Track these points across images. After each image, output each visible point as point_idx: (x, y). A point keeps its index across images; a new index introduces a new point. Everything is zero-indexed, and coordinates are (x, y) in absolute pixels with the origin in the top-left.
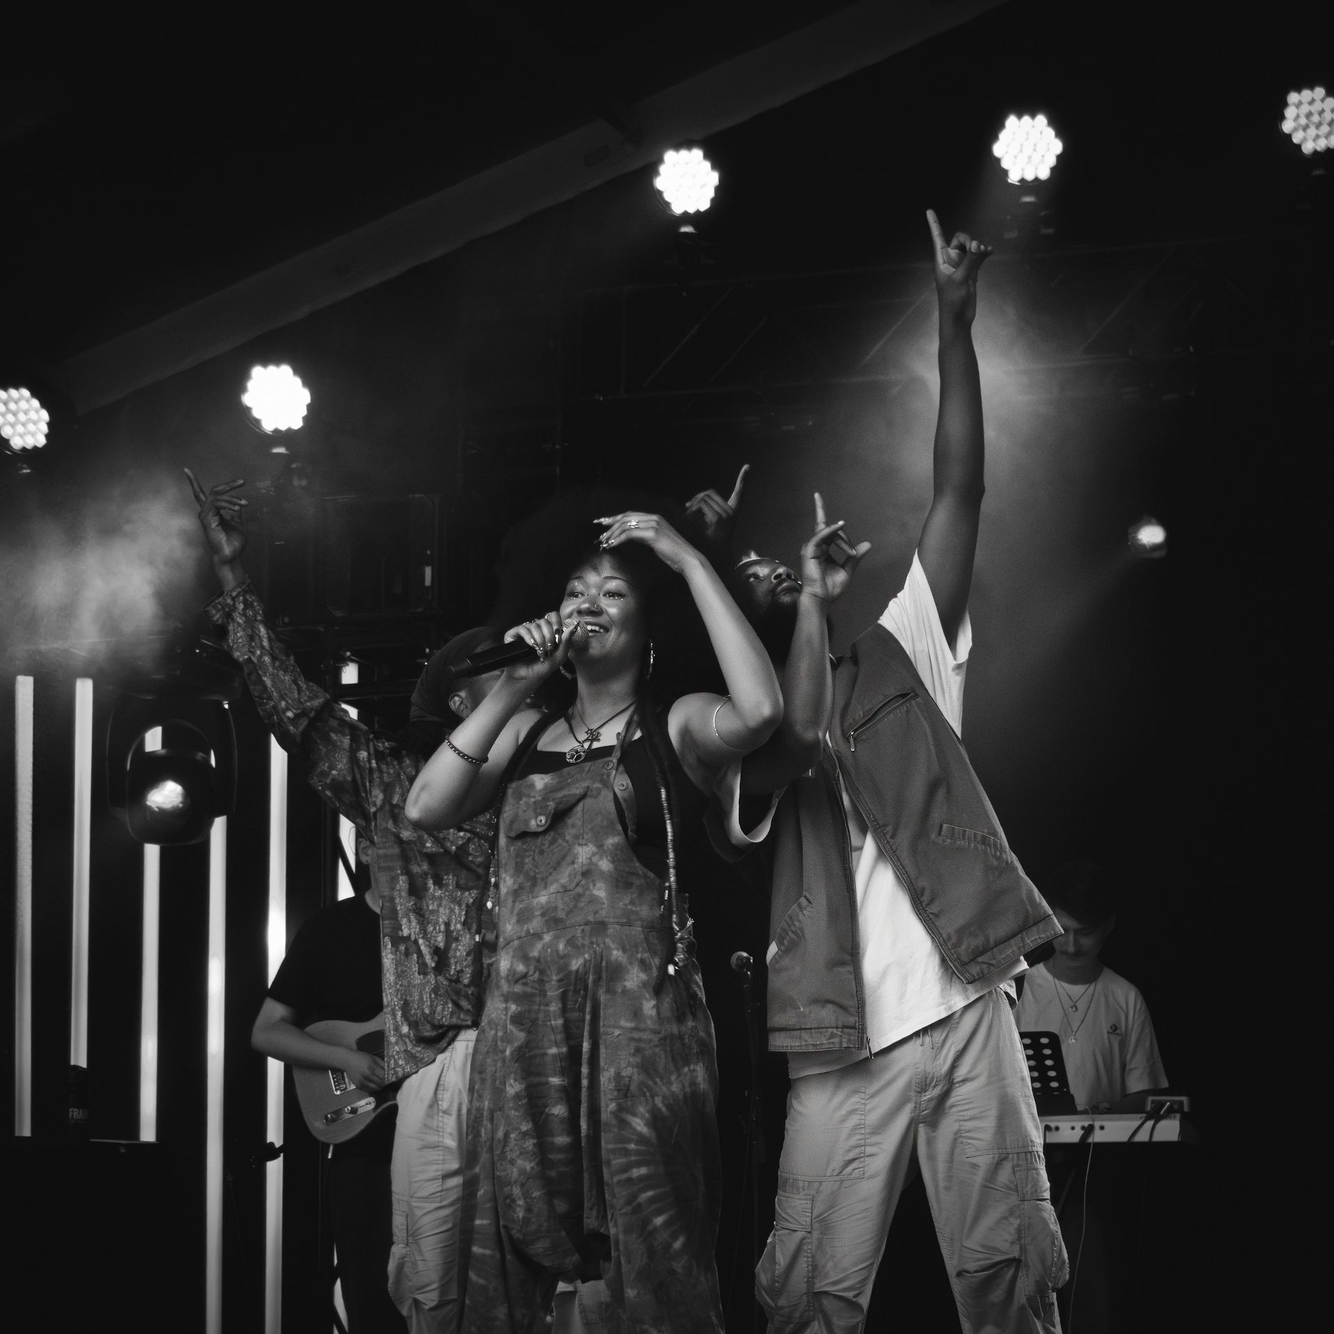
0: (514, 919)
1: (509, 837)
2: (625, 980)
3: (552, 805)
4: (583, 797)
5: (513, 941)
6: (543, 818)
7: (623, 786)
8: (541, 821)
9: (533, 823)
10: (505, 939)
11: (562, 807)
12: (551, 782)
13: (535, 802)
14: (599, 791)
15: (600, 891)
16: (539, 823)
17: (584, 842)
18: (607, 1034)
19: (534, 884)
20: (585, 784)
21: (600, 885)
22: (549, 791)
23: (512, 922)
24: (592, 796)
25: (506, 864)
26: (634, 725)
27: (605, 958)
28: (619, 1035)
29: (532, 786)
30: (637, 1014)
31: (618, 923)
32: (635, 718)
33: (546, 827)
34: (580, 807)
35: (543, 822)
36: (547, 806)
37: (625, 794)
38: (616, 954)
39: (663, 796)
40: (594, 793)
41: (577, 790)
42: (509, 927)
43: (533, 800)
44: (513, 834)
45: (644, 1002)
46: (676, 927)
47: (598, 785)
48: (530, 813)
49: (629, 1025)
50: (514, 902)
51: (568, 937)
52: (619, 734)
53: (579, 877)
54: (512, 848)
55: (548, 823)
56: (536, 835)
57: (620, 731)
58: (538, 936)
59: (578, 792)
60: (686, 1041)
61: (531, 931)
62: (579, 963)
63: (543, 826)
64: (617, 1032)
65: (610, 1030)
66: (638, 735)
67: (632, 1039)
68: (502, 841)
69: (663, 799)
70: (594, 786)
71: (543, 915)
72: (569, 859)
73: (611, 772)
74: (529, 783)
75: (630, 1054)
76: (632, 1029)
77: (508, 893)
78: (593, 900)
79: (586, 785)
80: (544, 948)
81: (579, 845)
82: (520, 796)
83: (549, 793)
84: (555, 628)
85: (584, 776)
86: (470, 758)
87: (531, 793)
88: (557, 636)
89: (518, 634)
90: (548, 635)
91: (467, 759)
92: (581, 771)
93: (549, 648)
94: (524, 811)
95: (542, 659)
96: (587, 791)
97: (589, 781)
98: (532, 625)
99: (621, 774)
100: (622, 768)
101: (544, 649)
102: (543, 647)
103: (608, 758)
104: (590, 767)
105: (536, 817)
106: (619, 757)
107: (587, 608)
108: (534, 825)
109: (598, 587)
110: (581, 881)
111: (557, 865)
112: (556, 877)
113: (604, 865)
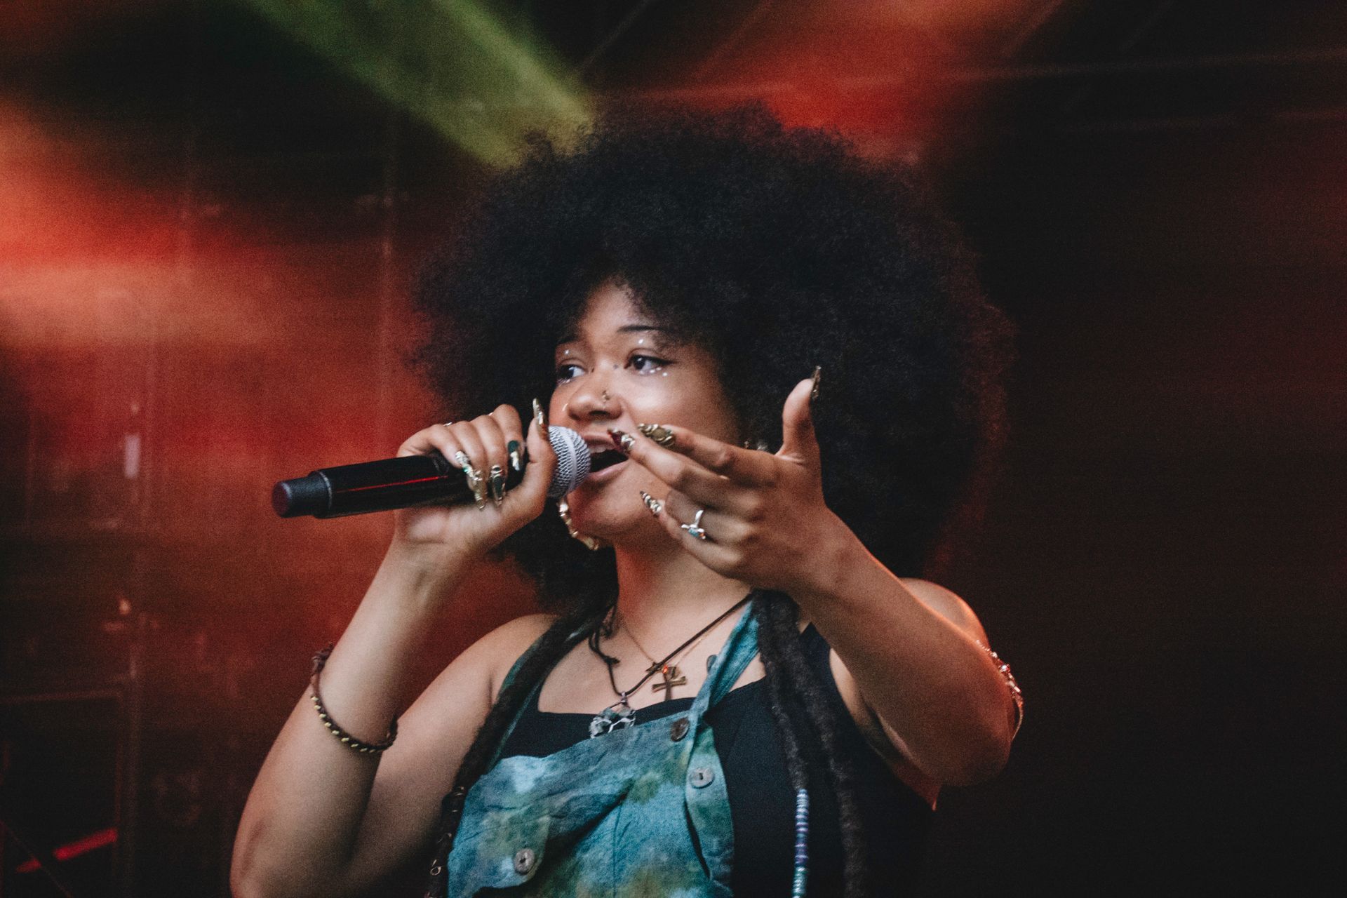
3: (546, 823)
4: (619, 800)
6: (528, 855)
7: (702, 778)
8: (523, 861)
9: (507, 865)
12: (549, 774)
13: (512, 821)
14: (652, 788)
20: (623, 775)
22: (544, 794)
24: (637, 799)
29: (506, 785)
32: (754, 624)
33: (532, 874)
34: (612, 818)
35: (527, 862)
36: (536, 826)
37: (706, 798)
39: (802, 809)
40: (643, 792)
41: (606, 787)
43: (506, 816)
47: (654, 775)
48: (503, 845)
52: (713, 659)
55: (539, 861)
56: (510, 895)
57: (717, 654)
59: (609, 791)
63: (525, 873)
66: (753, 673)
69: (799, 817)
70: (644, 778)
73: (684, 744)
74: (499, 778)
79: (627, 776)
82: (484, 810)
83: (543, 797)
84: (510, 437)
85: (624, 756)
86: (352, 741)
87: (507, 801)
88: (514, 455)
89: (429, 444)
90: (492, 449)
91: (350, 743)
92: (618, 747)
93: (496, 474)
94: (489, 841)
95: (478, 497)
96: (628, 789)
97: (634, 767)
98: (460, 427)
99: (707, 750)
100: (708, 737)
101: (486, 473)
102: (484, 472)
103: (678, 714)
104: (640, 734)
105: (514, 856)
106: (704, 711)
107: (588, 404)
108: (509, 870)
109: (612, 352)
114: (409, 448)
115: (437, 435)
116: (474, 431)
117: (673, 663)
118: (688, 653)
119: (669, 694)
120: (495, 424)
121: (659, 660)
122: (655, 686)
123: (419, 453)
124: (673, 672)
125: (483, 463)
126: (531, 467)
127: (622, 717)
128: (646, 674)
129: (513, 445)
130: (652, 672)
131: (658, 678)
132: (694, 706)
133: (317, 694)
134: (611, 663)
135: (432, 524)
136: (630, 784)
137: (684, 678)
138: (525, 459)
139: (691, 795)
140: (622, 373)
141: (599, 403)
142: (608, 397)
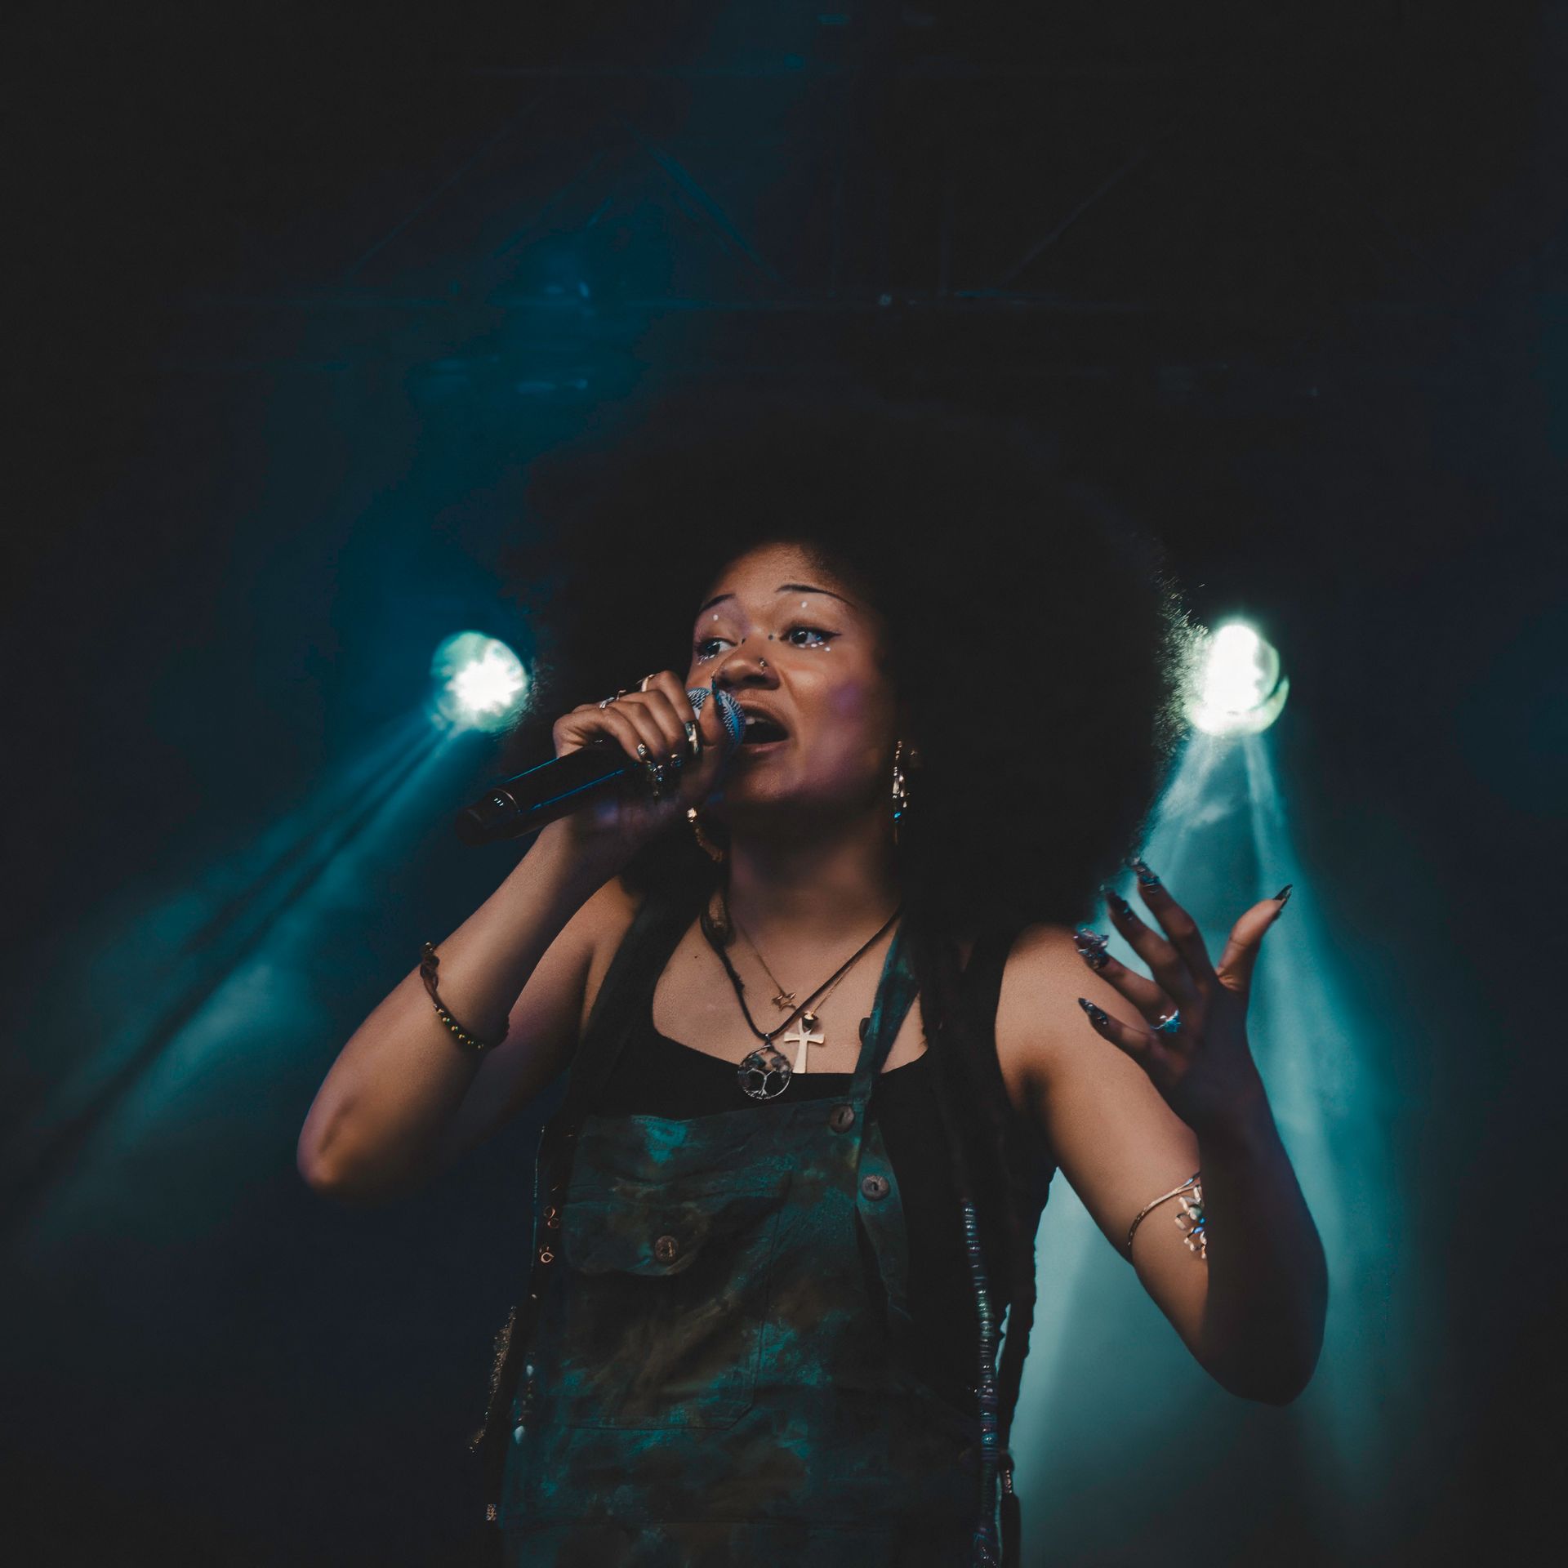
3: (695, 1212)
6: (671, 1243)
7: (876, 1187)
8: (666, 1251)
9: (645, 1250)
12: (688, 1144)
13: (648, 1197)
15: (795, 1440)
16: (659, 1254)
17: (768, 1314)
20: (782, 1166)
21: (795, 1424)
22: (682, 1174)
29: (639, 1149)
33: (676, 1267)
34: (768, 1225)
35: (670, 1252)
36: (681, 1212)
37: (882, 1212)
40: (805, 1192)
41: (760, 1180)
43: (643, 1190)
48: (639, 1225)
52: (865, 1021)
53: (745, 1400)
55: (688, 1257)
56: (651, 1284)
57: (869, 1015)
59: (763, 1183)
63: (668, 1264)
70: (806, 1174)
72: (728, 1349)
73: (850, 1140)
78: (779, 1460)
79: (785, 1168)
81: (754, 1320)
83: (686, 1175)
85: (777, 1139)
87: (643, 1170)
88: (690, 733)
92: (771, 1125)
94: (622, 1214)
97: (792, 1158)
99: (874, 1153)
100: (877, 1138)
103: (839, 1098)
104: (795, 1116)
105: (653, 1240)
106: (868, 1097)
107: (742, 669)
108: (645, 1257)
109: (769, 619)
110: (751, 1409)
111: (693, 1361)
112: (691, 1386)
113: (812, 1377)
116: (641, 705)
132: (854, 1087)
136: (789, 1184)
139: (864, 1207)
140: (780, 643)
141: (756, 669)
142: (766, 665)
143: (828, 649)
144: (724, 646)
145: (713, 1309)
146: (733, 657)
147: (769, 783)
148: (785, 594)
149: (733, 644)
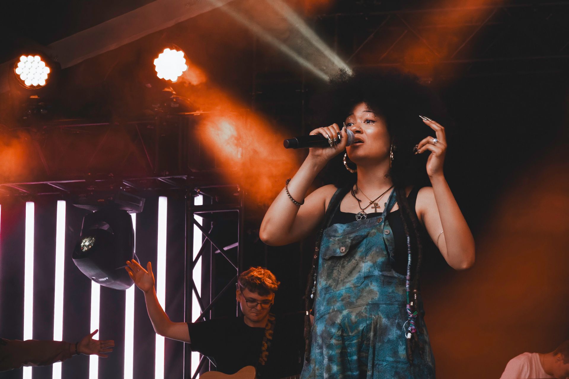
0: (325, 304)
1: (324, 259)
2: (389, 335)
3: (349, 241)
4: (366, 237)
5: (325, 315)
6: (344, 248)
7: (387, 232)
8: (343, 250)
9: (338, 251)
10: (320, 314)
11: (354, 242)
12: (347, 229)
13: (338, 240)
14: (374, 234)
15: (374, 287)
16: (341, 251)
17: (366, 261)
18: (379, 365)
19: (337, 284)
21: (374, 284)
22: (346, 234)
23: (324, 304)
24: (371, 236)
25: (321, 274)
26: (394, 199)
27: (378, 323)
28: (386, 365)
29: (336, 231)
30: (395, 353)
31: (385, 304)
32: (395, 194)
33: (345, 253)
34: (365, 241)
35: (344, 250)
36: (345, 242)
37: (389, 237)
38: (384, 321)
39: (408, 240)
40: (372, 234)
42: (322, 308)
43: (337, 239)
44: (327, 257)
45: (399, 347)
46: (409, 311)
47: (374, 231)
48: (337, 246)
49: (391, 359)
50: (325, 294)
51: (357, 312)
52: (386, 203)
53: (362, 280)
54: (325, 265)
55: (347, 250)
56: (340, 258)
57: (386, 202)
58: (340, 311)
59: (363, 234)
60: (421, 367)
61: (336, 309)
62: (364, 326)
63: (343, 253)
64: (385, 364)
65: (381, 362)
66: (395, 208)
67: (393, 367)
68: (321, 261)
69: (408, 243)
70: (372, 231)
71: (342, 300)
72: (357, 269)
73: (382, 224)
74: (334, 229)
75: (392, 375)
76: (393, 361)
77: (322, 289)
78: (371, 292)
79: (368, 231)
80: (344, 318)
81: (363, 262)
82: (330, 236)
83: (347, 234)
84: (337, 131)
85: (366, 226)
86: (295, 201)
87: (337, 235)
88: (339, 136)
89: (318, 132)
90: (334, 134)
91: (294, 202)
92: (364, 223)
93: (335, 140)
94: (333, 245)
95: (331, 146)
96: (369, 233)
97: (369, 229)
98: (325, 128)
99: (387, 226)
100: (387, 223)
101: (333, 140)
102: (332, 139)
103: (379, 216)
104: (370, 221)
105: (340, 249)
106: (385, 216)
107: (355, 129)
108: (339, 252)
109: (361, 118)
110: (364, 281)
111: (350, 273)
112: (350, 279)
113: (377, 273)
114: (313, 133)
115: (321, 130)
116: (329, 129)
117: (376, 202)
118: (380, 200)
119: (376, 210)
120: (333, 128)
121: (372, 201)
122: (372, 207)
123: (316, 134)
124: (377, 204)
125: (332, 137)
126: (342, 139)
127: (364, 215)
128: (370, 204)
129: (338, 133)
130: (371, 204)
131: (373, 205)
132: (383, 214)
133: (287, 189)
134: (359, 201)
135: (320, 152)
136: (368, 233)
137: (379, 206)
138: (341, 137)
139: (385, 236)
140: (364, 123)
141: (358, 129)
142: (360, 128)
143: (374, 124)
144: (352, 125)
145: (354, 261)
146: (353, 127)
147: (361, 152)
148: (365, 113)
149: (354, 124)
